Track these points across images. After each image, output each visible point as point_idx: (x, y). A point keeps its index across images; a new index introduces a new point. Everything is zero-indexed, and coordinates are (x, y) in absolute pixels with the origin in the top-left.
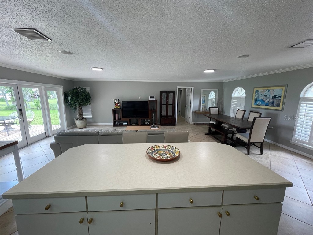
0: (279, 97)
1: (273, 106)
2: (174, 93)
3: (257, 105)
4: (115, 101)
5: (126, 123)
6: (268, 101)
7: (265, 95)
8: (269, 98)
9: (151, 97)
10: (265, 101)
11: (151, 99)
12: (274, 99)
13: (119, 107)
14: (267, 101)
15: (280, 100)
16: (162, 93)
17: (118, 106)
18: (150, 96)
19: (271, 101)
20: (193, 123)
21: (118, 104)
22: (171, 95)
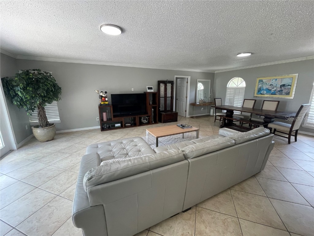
0: (289, 85)
1: (281, 94)
2: (172, 83)
3: (261, 94)
4: (101, 94)
5: (119, 125)
6: (275, 90)
7: (271, 84)
8: (276, 86)
9: (149, 88)
10: (271, 90)
11: (149, 91)
12: (282, 87)
13: (107, 103)
14: (273, 90)
15: (290, 88)
16: (159, 82)
17: (106, 101)
18: (147, 87)
19: (279, 89)
20: (189, 116)
21: (105, 97)
22: (169, 86)
